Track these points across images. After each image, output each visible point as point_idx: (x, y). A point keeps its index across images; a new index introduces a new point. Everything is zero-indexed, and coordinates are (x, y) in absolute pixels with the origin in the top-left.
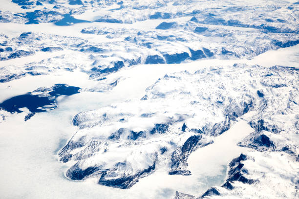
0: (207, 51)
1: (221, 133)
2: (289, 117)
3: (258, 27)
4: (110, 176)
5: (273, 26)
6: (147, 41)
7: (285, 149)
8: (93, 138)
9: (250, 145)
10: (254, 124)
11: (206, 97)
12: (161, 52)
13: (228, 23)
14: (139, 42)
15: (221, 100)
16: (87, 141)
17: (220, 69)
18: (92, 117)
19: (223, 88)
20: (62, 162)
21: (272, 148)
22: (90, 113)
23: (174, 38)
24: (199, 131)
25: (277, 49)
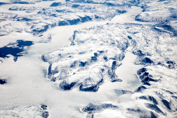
0: (88, 17)
1: (123, 59)
2: (151, 48)
3: (103, 4)
4: (85, 86)
5: (111, 2)
6: (51, 13)
7: (159, 63)
8: (62, 68)
9: (140, 63)
10: (136, 53)
11: (106, 41)
12: (65, 19)
13: (87, 2)
14: (47, 14)
15: (113, 42)
16: (59, 69)
17: (102, 26)
18: (53, 56)
19: (110, 36)
20: (52, 81)
21: (153, 64)
22: (50, 54)
23: (66, 11)
24: (114, 59)
25: (120, 14)
